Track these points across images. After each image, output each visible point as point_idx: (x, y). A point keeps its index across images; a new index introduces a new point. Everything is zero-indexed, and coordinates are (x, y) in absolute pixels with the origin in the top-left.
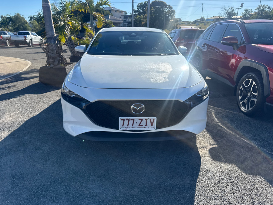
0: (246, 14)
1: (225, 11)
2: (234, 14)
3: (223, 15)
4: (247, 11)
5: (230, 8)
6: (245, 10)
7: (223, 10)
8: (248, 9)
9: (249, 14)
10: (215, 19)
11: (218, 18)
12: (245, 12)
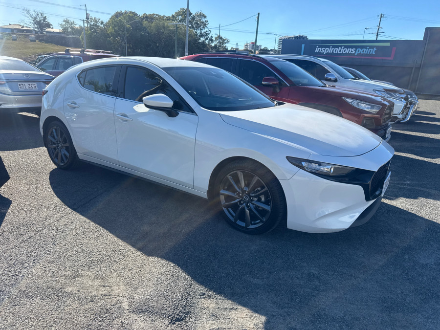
0: (67, 28)
1: (31, 18)
2: (49, 25)
3: (28, 23)
4: (68, 22)
5: (38, 14)
6: (65, 21)
7: (27, 15)
8: (68, 19)
9: (72, 28)
10: (15, 29)
11: (20, 28)
12: (64, 23)
